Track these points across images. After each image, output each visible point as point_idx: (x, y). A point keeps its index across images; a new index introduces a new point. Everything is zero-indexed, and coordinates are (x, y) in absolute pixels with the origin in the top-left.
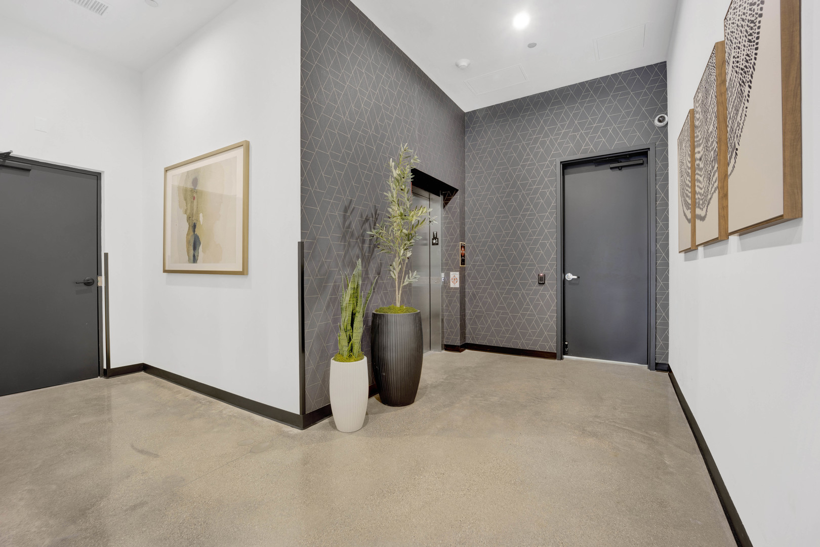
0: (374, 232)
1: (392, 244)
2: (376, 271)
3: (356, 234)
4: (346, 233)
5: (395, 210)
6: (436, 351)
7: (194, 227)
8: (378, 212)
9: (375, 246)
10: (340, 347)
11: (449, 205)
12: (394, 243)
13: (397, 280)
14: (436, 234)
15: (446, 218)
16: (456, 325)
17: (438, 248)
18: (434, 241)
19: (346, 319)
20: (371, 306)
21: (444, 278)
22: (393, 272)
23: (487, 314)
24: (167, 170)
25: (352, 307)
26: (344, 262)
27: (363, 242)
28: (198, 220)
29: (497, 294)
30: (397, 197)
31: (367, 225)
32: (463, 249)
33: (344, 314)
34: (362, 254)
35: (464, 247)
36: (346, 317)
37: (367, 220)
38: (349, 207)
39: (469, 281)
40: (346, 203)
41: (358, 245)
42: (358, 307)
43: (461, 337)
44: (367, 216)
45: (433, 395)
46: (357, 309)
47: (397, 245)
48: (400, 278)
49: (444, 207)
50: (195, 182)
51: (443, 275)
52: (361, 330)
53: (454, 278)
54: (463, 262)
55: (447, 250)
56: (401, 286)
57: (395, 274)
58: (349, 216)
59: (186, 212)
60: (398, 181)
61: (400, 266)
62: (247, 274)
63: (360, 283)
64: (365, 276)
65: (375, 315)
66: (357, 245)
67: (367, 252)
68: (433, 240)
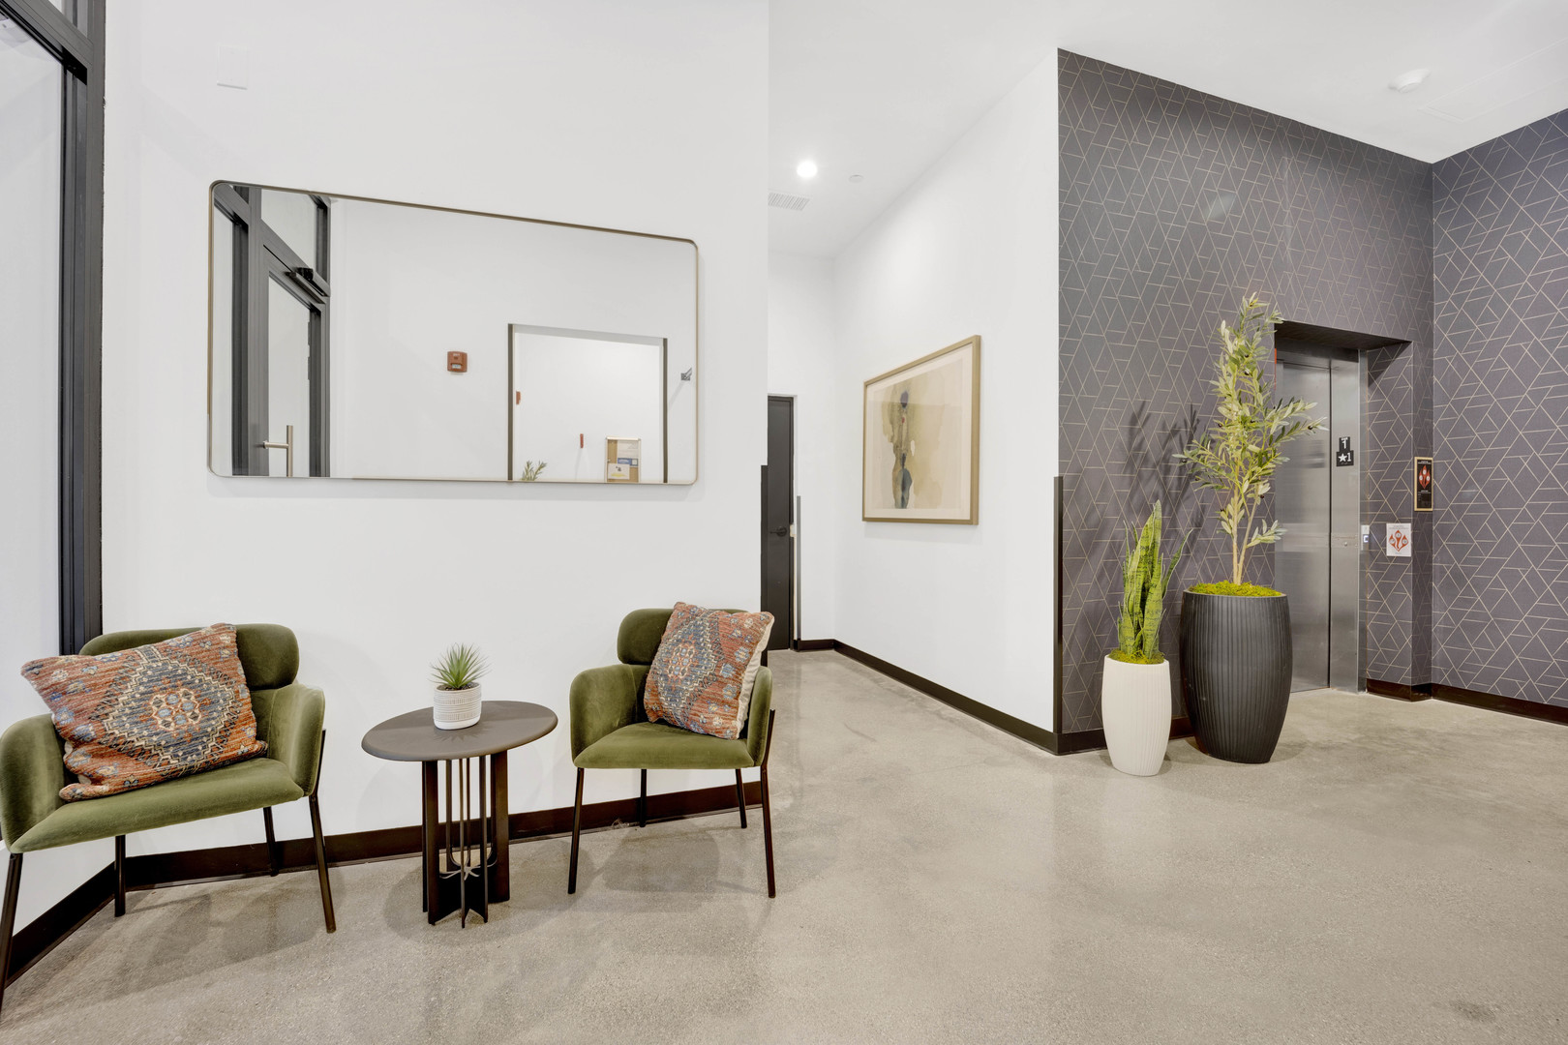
0: (1187, 454)
1: (1224, 473)
2: (1192, 520)
3: (1153, 459)
4: (1134, 458)
5: (1233, 410)
6: (1345, 690)
7: (902, 459)
8: (1198, 415)
9: (1191, 477)
10: (1120, 639)
11: (1383, 378)
12: (1228, 471)
13: (1235, 536)
14: (1348, 442)
15: (1374, 407)
16: (1401, 641)
17: (1355, 471)
18: (1343, 458)
19: (1132, 596)
20: (1181, 581)
21: (1370, 535)
22: (1228, 523)
23: (1497, 621)
24: (867, 385)
25: (1142, 577)
26: (1130, 505)
27: (1167, 470)
28: (908, 449)
29: (1532, 577)
30: (1236, 388)
31: (1175, 442)
32: (1424, 472)
33: (1128, 587)
34: (1164, 492)
35: (1429, 468)
36: (1132, 592)
37: (1174, 432)
38: (1140, 414)
39: (1443, 545)
40: (1135, 409)
41: (1157, 477)
42: (1153, 579)
43: (1414, 668)
44: (1175, 426)
45: (1314, 759)
46: (1153, 581)
47: (1235, 474)
48: (1241, 532)
49: (1370, 382)
50: (905, 396)
51: (1365, 529)
52: (1159, 616)
53: (1398, 535)
54: (1425, 500)
55: (1377, 476)
56: (1244, 547)
57: (1231, 527)
58: (1140, 430)
59: (892, 440)
60: (1236, 361)
61: (1243, 511)
62: (977, 524)
63: (1159, 539)
64: (1169, 530)
65: (1188, 597)
66: (1154, 477)
67: (1174, 488)
68: (1339, 454)
